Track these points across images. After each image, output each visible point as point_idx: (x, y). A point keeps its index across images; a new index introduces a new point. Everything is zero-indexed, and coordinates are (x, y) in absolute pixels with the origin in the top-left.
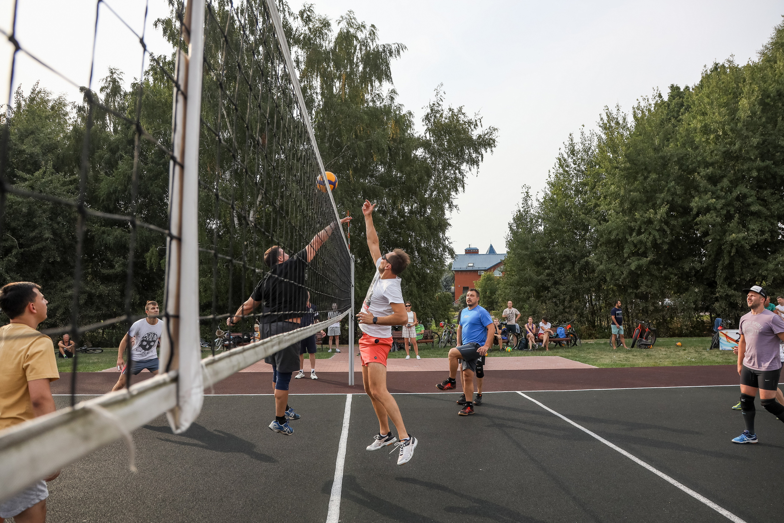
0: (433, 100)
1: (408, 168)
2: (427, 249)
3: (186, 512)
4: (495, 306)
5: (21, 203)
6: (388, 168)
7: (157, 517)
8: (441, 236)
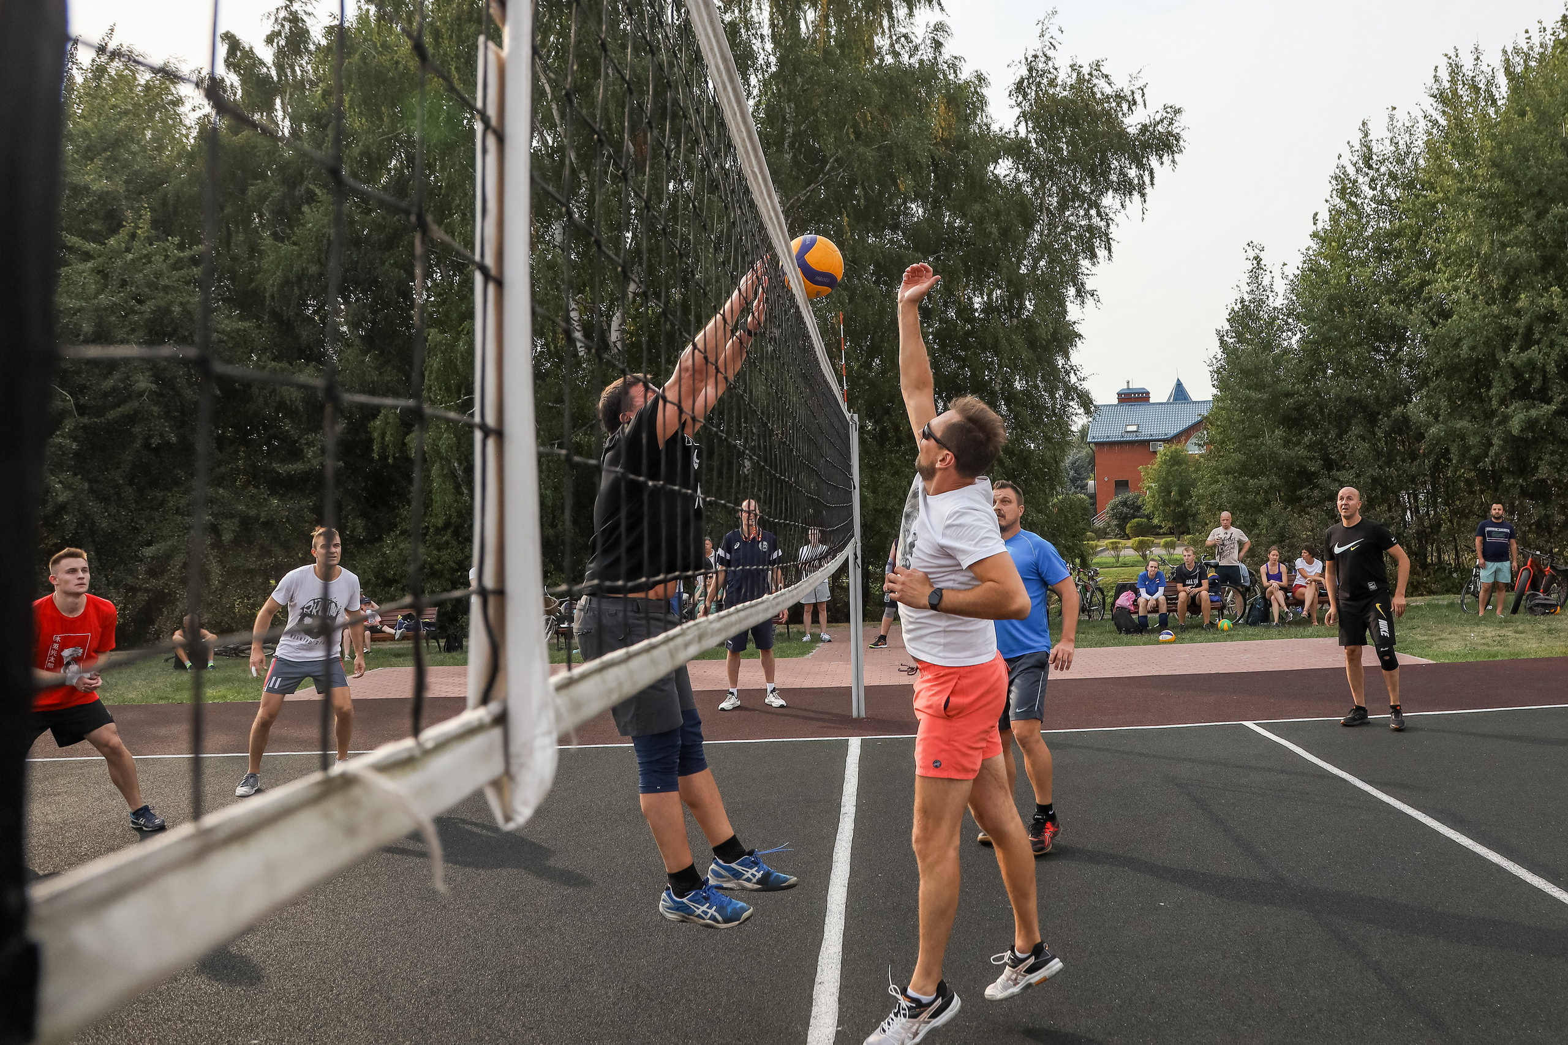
0: (1034, 45)
1: (977, 207)
2: (1026, 393)
3: (485, 1017)
4: (1190, 525)
5: (79, 310)
6: (933, 208)
7: (421, 1030)
8: (1060, 363)
